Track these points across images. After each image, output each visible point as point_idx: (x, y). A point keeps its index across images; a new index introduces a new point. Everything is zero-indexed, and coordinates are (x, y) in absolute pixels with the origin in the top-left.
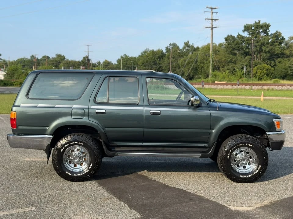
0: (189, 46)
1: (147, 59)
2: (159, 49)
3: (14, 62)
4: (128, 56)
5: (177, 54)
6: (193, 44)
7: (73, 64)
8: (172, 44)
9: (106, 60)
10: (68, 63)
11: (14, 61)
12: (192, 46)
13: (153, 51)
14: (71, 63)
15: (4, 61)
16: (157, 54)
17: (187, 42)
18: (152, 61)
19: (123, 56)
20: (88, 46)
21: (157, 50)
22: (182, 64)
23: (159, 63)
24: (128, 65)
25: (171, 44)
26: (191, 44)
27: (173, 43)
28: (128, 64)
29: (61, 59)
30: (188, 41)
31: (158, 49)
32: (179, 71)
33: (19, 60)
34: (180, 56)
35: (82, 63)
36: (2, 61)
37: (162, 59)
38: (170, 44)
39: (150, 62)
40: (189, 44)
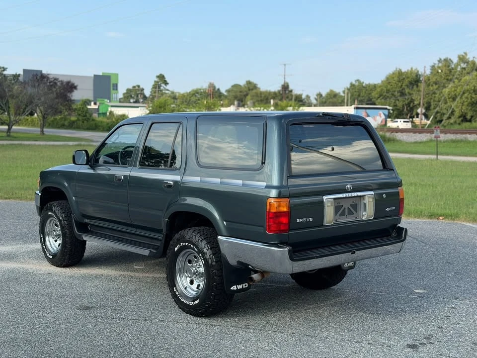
0: (467, 62)
1: (389, 87)
2: (412, 69)
3: (185, 94)
4: (363, 83)
5: (442, 77)
6: (474, 57)
7: (265, 96)
8: (443, 59)
9: (331, 91)
10: (259, 95)
11: (187, 93)
12: (472, 61)
13: (399, 73)
14: (263, 96)
15: (173, 93)
16: (408, 78)
17: (464, 54)
18: (397, 89)
19: (354, 83)
20: (285, 65)
21: (408, 70)
22: (449, 95)
23: (409, 93)
24: (362, 98)
25: (441, 59)
26: (471, 59)
27: (445, 58)
28: (361, 95)
29: (249, 88)
30: (466, 54)
31: (410, 69)
32: (444, 107)
33: (193, 91)
34: (448, 80)
35: (278, 95)
36: (170, 93)
37: (415, 87)
38: (439, 59)
39: (395, 91)
40: (467, 57)
